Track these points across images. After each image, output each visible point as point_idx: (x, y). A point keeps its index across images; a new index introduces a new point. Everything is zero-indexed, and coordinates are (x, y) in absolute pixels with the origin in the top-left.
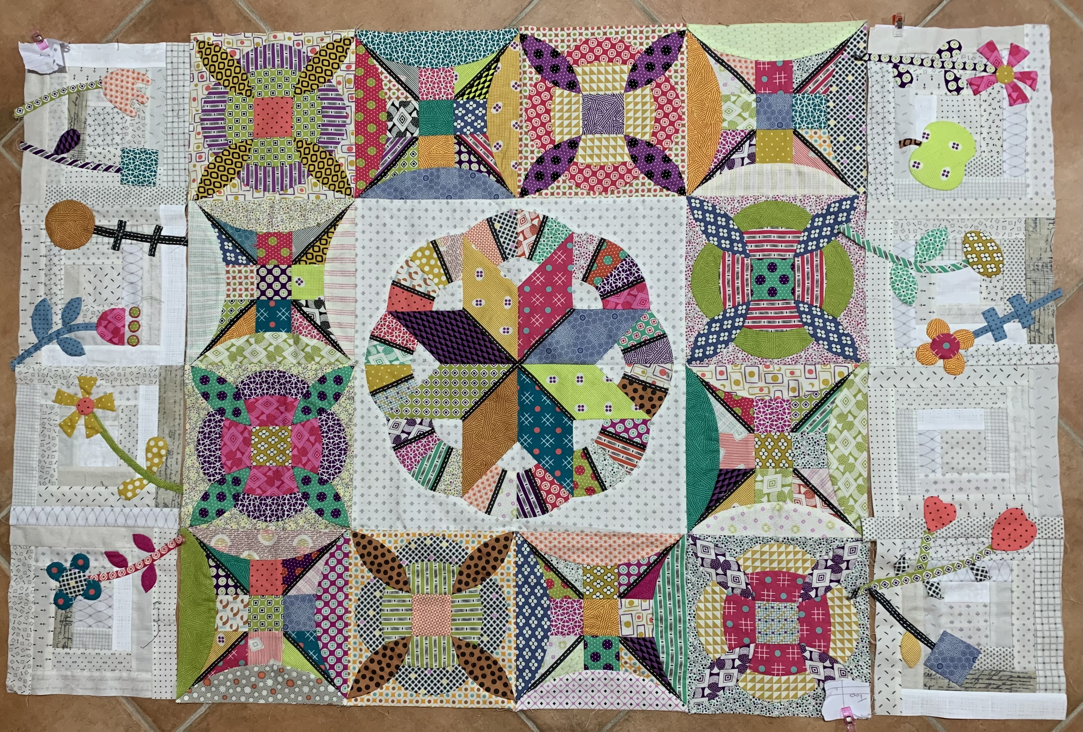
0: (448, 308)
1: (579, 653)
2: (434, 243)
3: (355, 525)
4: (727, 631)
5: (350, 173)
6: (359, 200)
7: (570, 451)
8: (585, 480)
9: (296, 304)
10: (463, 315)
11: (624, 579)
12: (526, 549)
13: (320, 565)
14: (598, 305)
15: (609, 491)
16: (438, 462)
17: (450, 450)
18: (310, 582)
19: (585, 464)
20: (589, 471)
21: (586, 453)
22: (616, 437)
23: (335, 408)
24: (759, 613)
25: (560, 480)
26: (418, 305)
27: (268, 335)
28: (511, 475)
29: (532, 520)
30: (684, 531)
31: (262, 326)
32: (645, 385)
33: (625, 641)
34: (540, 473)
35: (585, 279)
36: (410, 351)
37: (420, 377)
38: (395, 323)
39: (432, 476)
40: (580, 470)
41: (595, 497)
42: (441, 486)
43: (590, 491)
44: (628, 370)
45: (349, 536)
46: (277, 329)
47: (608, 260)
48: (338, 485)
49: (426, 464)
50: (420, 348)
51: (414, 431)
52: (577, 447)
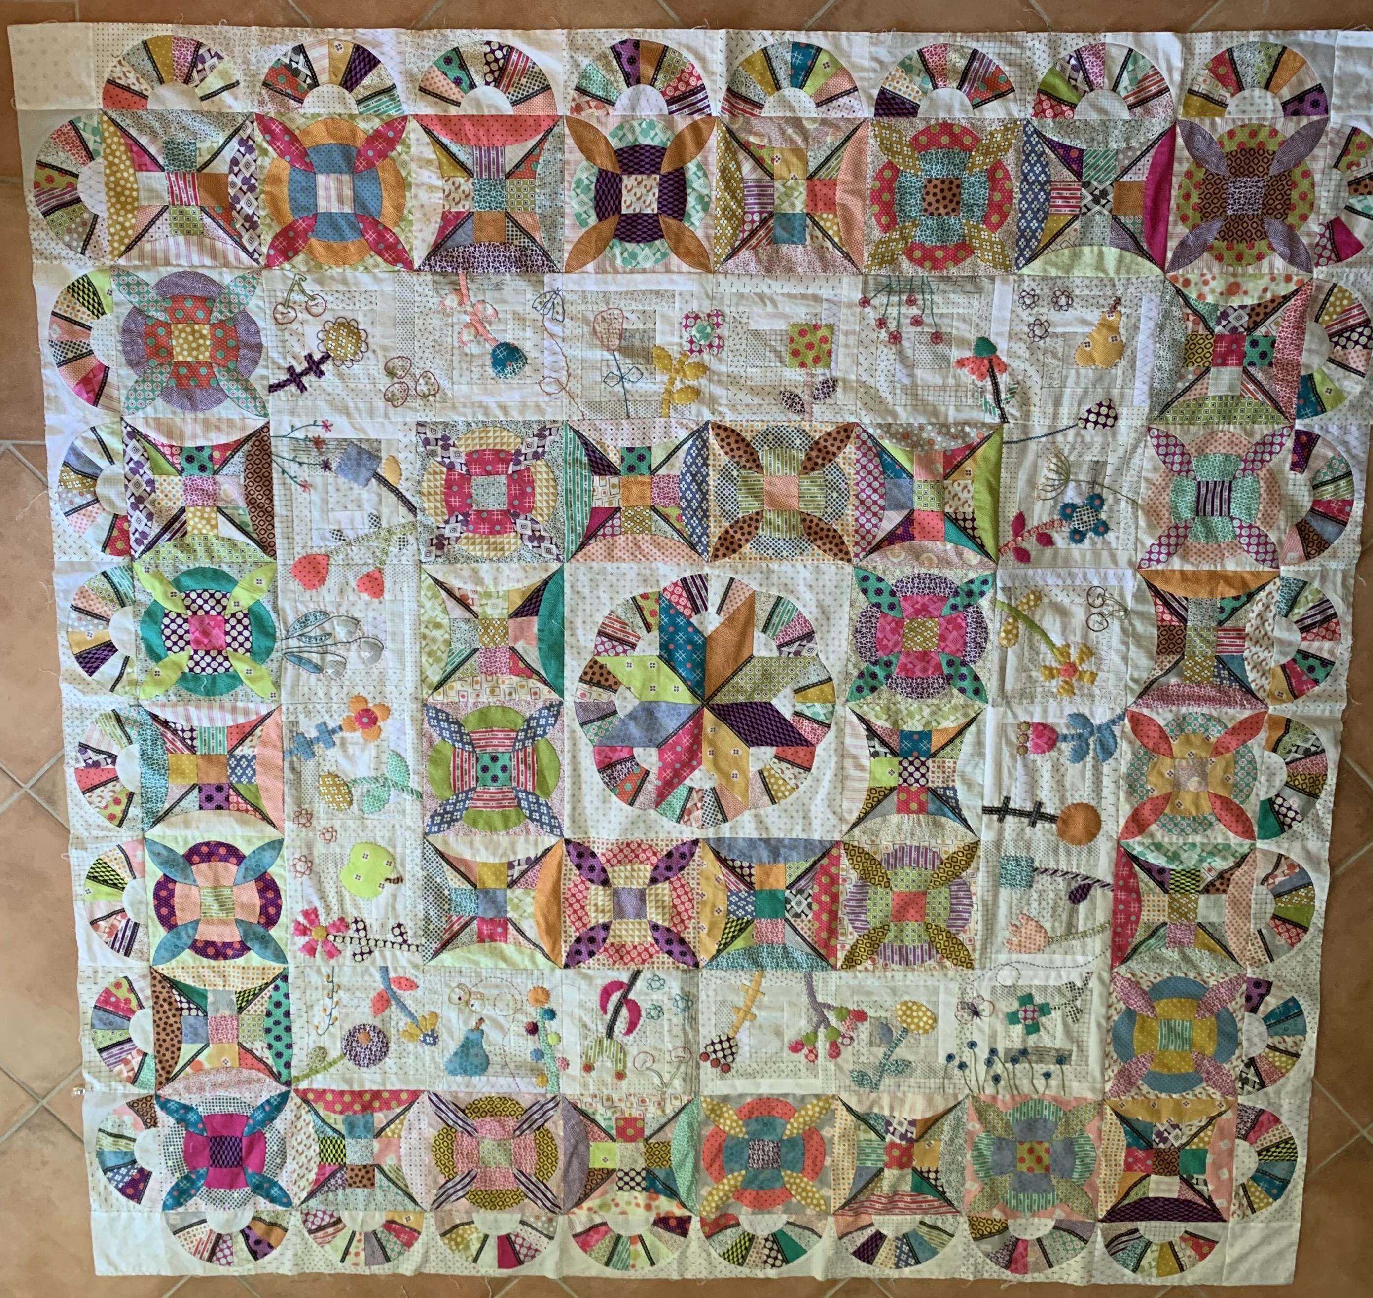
0: (763, 749)
1: (656, 461)
2: (773, 802)
3: (848, 568)
4: (531, 483)
5: (845, 862)
6: (837, 837)
7: (661, 629)
8: (649, 606)
9: (894, 753)
10: (751, 742)
11: (616, 522)
12: (700, 549)
13: (881, 535)
14: (637, 751)
15: (629, 596)
16: (775, 620)
17: (765, 630)
18: (890, 520)
19: (650, 619)
20: (646, 613)
21: (648, 628)
22: (622, 642)
23: (863, 666)
24: (505, 499)
25: (670, 606)
26: (789, 751)
27: (920, 728)
28: (712, 609)
29: (695, 573)
30: (567, 565)
31: (926, 735)
32: (599, 684)
33: (616, 473)
34: (687, 612)
35: (647, 773)
36: (797, 713)
37: (788, 691)
38: (809, 737)
39: (780, 609)
40: (653, 614)
41: (641, 591)
42: (773, 601)
43: (645, 596)
44: (613, 697)
45: (855, 560)
46: (912, 733)
47: (629, 787)
48: (862, 602)
49: (785, 618)
50: (788, 716)
51: (795, 646)
52: (655, 633)
